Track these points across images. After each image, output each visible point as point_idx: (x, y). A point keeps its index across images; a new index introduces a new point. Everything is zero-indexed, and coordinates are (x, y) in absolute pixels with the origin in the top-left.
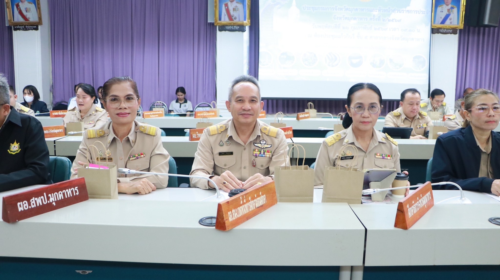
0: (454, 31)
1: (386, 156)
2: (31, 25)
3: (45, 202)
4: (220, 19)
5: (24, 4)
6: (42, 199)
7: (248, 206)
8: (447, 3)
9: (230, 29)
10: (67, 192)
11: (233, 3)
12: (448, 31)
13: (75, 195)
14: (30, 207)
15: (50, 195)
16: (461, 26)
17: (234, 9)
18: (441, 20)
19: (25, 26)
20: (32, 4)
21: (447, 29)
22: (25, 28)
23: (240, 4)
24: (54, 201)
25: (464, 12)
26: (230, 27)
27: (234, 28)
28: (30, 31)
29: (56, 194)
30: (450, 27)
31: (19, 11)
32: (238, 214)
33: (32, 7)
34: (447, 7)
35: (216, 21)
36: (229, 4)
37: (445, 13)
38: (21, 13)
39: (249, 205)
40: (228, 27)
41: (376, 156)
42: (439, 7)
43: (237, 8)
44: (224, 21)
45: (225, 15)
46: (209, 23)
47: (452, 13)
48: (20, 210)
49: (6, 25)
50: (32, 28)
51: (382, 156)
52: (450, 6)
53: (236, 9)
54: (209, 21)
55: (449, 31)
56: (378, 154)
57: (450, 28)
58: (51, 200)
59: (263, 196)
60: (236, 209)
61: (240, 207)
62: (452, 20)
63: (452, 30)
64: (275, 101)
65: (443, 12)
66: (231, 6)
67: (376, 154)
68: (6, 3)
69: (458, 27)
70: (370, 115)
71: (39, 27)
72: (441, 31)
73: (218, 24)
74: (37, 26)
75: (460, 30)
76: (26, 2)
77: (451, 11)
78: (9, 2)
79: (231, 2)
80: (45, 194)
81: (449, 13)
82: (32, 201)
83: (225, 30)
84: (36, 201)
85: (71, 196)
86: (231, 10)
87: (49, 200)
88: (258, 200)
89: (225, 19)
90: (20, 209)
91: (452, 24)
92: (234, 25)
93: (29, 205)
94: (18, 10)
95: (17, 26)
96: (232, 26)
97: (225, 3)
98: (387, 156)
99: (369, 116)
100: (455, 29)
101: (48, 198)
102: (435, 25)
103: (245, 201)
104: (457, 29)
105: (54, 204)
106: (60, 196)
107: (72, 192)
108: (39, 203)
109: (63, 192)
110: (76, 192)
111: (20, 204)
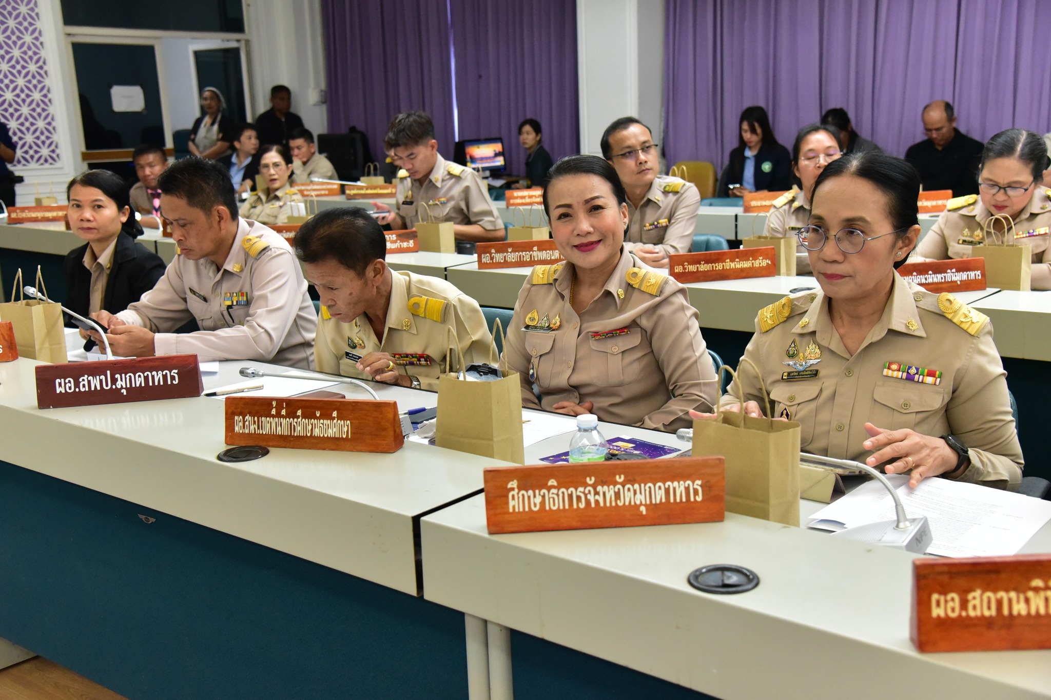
1: (922, 375)
3: (107, 385)
6: (101, 381)
10: (153, 377)
13: (169, 382)
14: (77, 390)
15: (118, 376)
24: (124, 386)
29: (130, 376)
39: (295, 424)
48: (58, 391)
58: (119, 384)
61: (268, 418)
80: (108, 372)
82: (83, 380)
84: (89, 382)
85: (162, 383)
87: (116, 385)
93: (77, 384)
101: (114, 381)
103: (284, 412)
105: (123, 393)
106: (139, 380)
107: (165, 377)
108: (95, 386)
109: (146, 374)
110: (173, 378)
111: (60, 381)
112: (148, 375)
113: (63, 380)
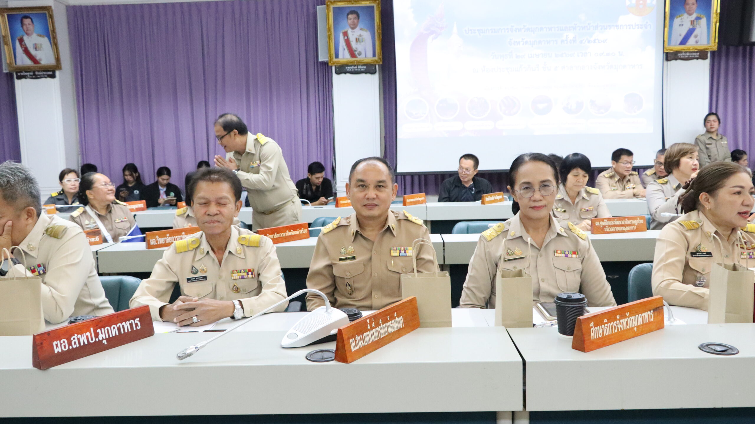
0: (702, 55)
1: (571, 254)
2: (44, 71)
3: (92, 340)
4: (337, 56)
5: (32, 38)
6: (87, 337)
7: (378, 331)
8: (689, 10)
9: (353, 70)
10: (123, 327)
11: (355, 30)
12: (691, 55)
13: (135, 329)
14: (71, 347)
15: (99, 331)
16: (714, 46)
17: (358, 40)
18: (680, 39)
19: (34, 72)
20: (43, 37)
21: (690, 52)
22: (34, 75)
23: (366, 31)
24: (104, 338)
25: (718, 24)
26: (353, 67)
27: (359, 69)
28: (43, 80)
29: (107, 329)
30: (696, 49)
31: (23, 49)
32: (363, 342)
33: (45, 42)
34: (690, 17)
35: (331, 59)
36: (350, 32)
37: (687, 26)
38: (26, 51)
39: (380, 330)
40: (349, 68)
41: (556, 254)
42: (677, 18)
43: (362, 37)
44: (344, 58)
45: (344, 49)
46: (320, 62)
47: (698, 26)
48: (56, 352)
49: (5, 71)
50: (46, 75)
51: (565, 254)
52: (694, 16)
53: (361, 40)
54: (320, 60)
55: (695, 55)
56: (559, 252)
57: (696, 51)
58: (101, 337)
59: (399, 319)
60: (361, 336)
61: (367, 333)
62: (698, 38)
63: (698, 54)
64: (423, 178)
65: (684, 25)
66: (353, 35)
67: (556, 252)
68: (4, 37)
69: (709, 48)
70: (543, 196)
71: (57, 73)
72: (681, 56)
73: (334, 63)
74: (54, 72)
75: (713, 53)
76: (34, 36)
77: (697, 24)
78: (8, 36)
79: (353, 28)
80: (92, 329)
81: (693, 26)
82: (74, 339)
83: (345, 73)
84: (79, 339)
85: (130, 330)
86: (352, 41)
87: (98, 338)
88: (391, 324)
89: (344, 55)
90: (57, 350)
91: (699, 43)
92: (358, 64)
93: (70, 344)
94: (22, 47)
95: (21, 72)
96: (355, 66)
97: (344, 31)
98: (572, 252)
99: (542, 198)
100: (705, 51)
101: (97, 335)
102: (671, 47)
103: (373, 325)
104: (707, 52)
105: (104, 343)
106: (114, 331)
107: (131, 325)
108: (84, 342)
109: (118, 326)
110: (136, 325)
111: (56, 343)
112: (119, 326)
113: (58, 342)
